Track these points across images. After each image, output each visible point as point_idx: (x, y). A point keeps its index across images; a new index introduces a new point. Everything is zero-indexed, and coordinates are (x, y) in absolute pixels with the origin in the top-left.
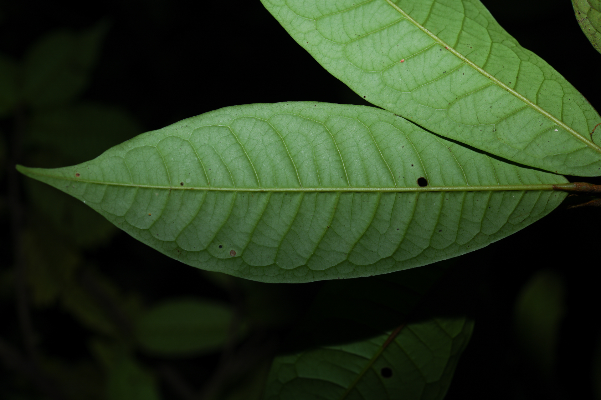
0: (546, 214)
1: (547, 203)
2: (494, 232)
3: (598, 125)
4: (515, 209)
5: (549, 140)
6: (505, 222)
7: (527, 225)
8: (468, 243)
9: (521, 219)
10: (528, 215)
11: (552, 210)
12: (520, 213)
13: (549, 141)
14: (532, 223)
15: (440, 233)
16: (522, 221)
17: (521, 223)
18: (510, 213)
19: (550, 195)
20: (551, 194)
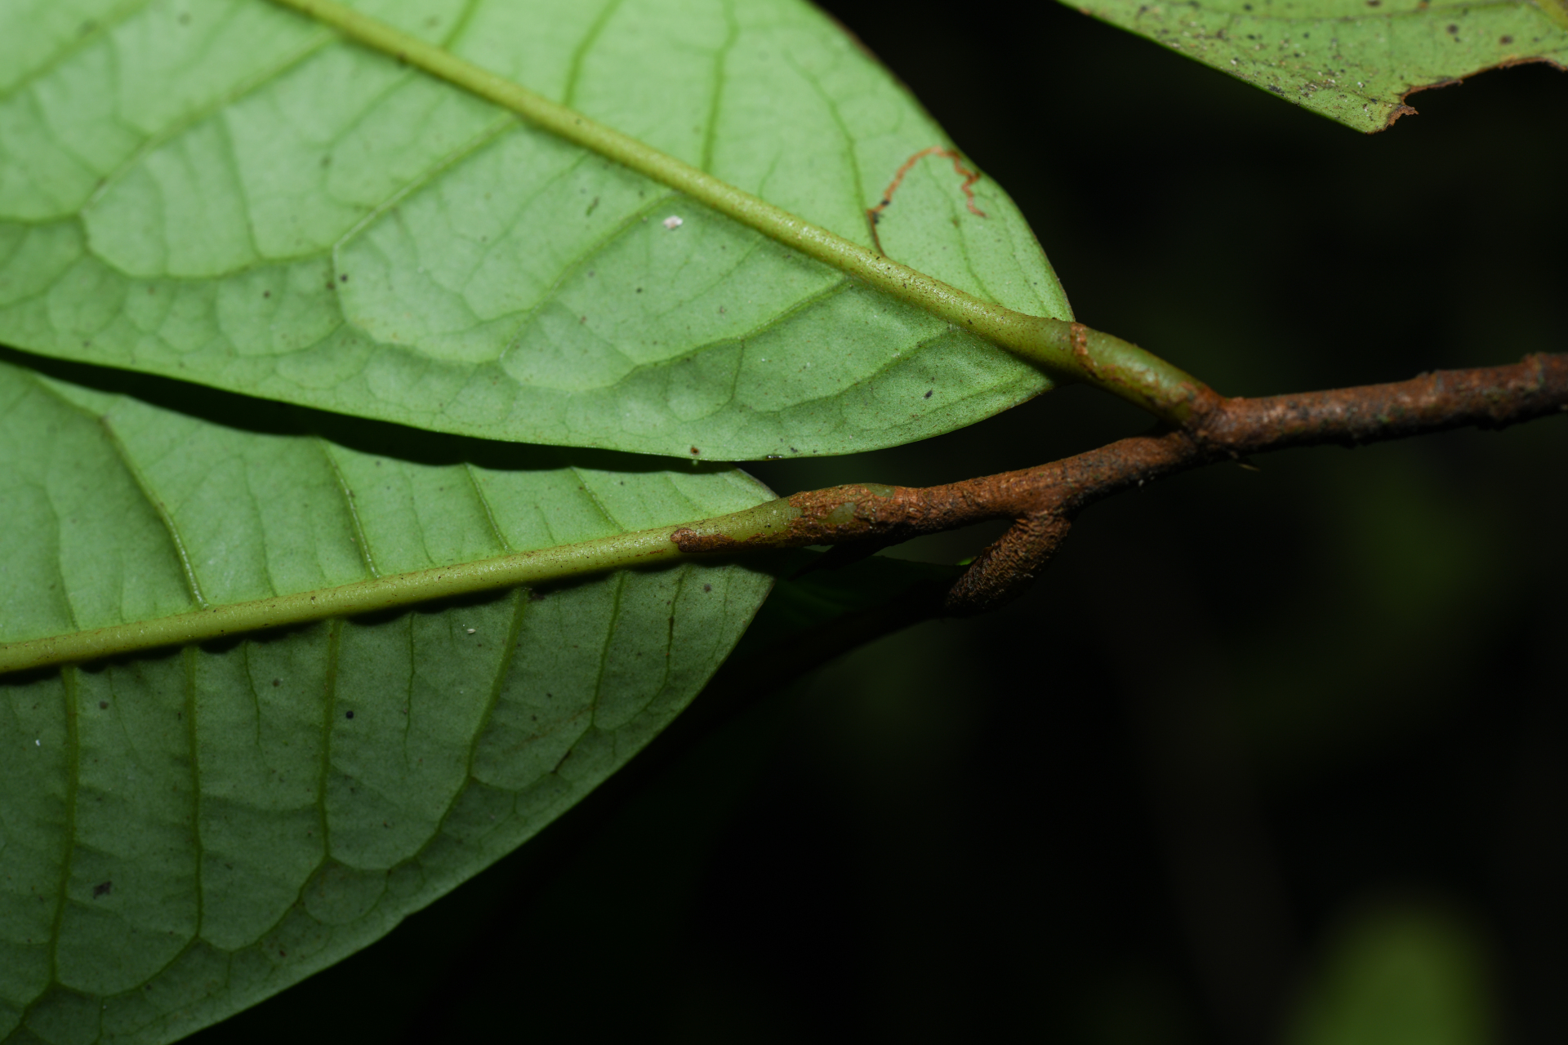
0: (680, 704)
1: (671, 636)
2: (411, 851)
3: (911, 162)
4: (498, 702)
5: (642, 285)
6: (456, 784)
7: (590, 778)
8: (275, 932)
9: (548, 753)
10: (583, 724)
11: (707, 676)
12: (534, 718)
13: (639, 291)
14: (619, 764)
15: (103, 901)
16: (556, 762)
17: (555, 772)
18: (467, 728)
19: (675, 588)
20: (680, 581)
